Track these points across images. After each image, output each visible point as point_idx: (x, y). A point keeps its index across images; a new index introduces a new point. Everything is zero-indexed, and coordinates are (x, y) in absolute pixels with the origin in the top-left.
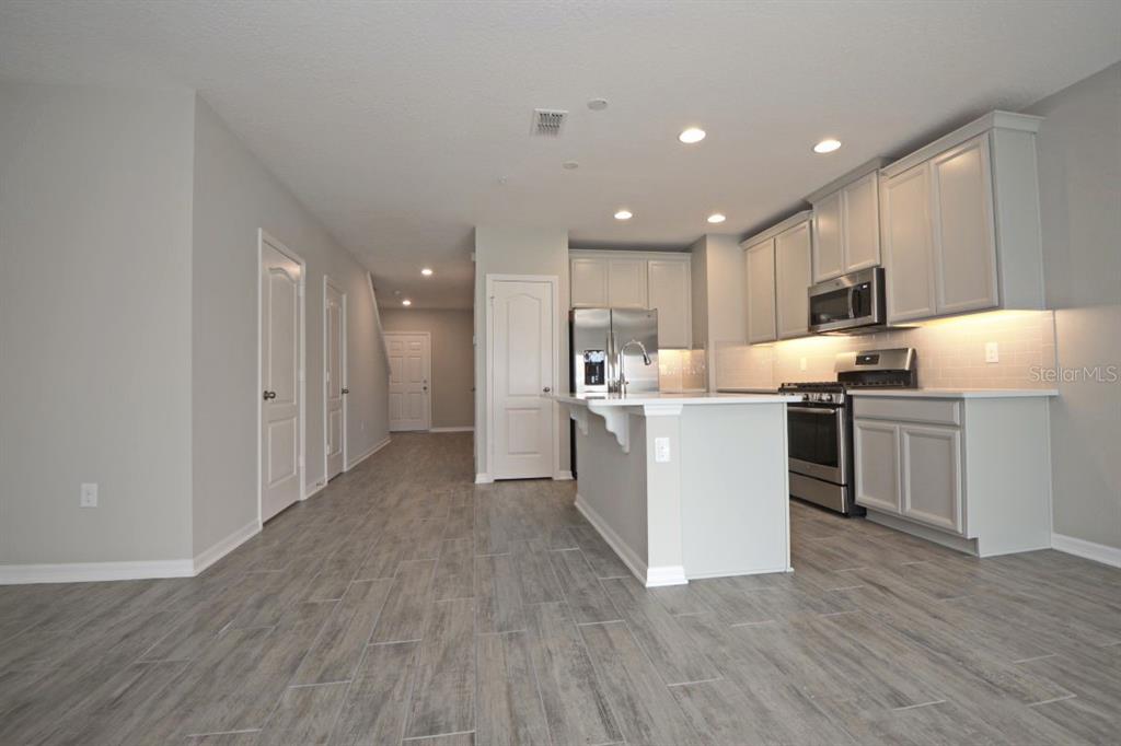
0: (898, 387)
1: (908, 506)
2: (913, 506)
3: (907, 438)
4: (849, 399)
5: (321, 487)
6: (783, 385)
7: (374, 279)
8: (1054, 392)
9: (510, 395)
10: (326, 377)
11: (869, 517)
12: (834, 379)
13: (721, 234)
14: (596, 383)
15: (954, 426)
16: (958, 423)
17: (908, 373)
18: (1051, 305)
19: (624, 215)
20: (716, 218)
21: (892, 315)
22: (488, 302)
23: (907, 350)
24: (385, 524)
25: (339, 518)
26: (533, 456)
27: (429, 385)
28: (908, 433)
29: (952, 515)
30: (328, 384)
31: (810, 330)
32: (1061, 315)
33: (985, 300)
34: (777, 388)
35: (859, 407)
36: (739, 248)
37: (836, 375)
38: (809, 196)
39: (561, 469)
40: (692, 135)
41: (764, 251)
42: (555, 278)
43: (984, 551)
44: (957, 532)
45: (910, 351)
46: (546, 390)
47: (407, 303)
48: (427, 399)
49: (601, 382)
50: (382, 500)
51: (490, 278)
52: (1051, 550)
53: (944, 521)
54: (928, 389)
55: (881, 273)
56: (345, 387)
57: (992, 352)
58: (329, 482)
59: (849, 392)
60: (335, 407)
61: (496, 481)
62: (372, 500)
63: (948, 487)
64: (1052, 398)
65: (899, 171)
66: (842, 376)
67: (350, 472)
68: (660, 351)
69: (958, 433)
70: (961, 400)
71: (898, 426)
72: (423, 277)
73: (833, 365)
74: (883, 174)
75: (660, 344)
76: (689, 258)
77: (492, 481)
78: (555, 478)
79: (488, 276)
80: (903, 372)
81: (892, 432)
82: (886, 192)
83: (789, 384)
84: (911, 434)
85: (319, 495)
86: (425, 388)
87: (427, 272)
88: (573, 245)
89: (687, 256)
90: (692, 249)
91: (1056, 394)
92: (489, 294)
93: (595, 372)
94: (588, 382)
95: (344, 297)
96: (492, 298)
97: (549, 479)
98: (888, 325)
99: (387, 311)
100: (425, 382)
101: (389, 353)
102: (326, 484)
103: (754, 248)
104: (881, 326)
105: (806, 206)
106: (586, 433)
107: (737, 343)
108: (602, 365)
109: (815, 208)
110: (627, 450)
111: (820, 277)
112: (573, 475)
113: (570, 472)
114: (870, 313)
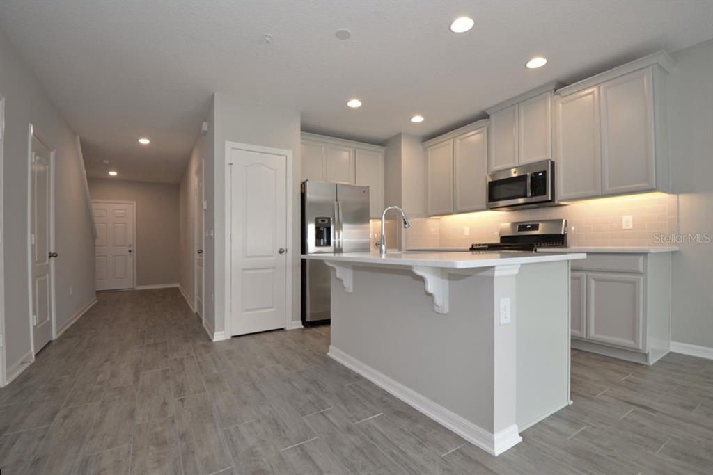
1: (593, 333)
2: (595, 333)
3: (593, 282)
5: (27, 365)
6: (473, 245)
7: (84, 144)
8: (675, 248)
9: (249, 257)
10: (31, 239)
12: (497, 241)
13: (412, 135)
14: (324, 245)
15: (639, 273)
16: (642, 271)
17: (564, 236)
19: (355, 103)
20: (417, 119)
22: (227, 168)
23: (562, 220)
24: (132, 414)
25: (62, 412)
26: (268, 310)
27: (134, 248)
28: (594, 279)
30: (33, 246)
31: (487, 205)
32: (682, 198)
33: (646, 184)
34: (469, 248)
36: (421, 147)
37: (499, 238)
38: (488, 109)
39: (293, 320)
42: (289, 153)
43: (651, 361)
44: (638, 349)
45: (564, 221)
46: (281, 252)
47: (113, 173)
48: (131, 260)
49: (328, 244)
50: (113, 375)
51: (229, 145)
52: (671, 352)
53: (628, 342)
55: (553, 164)
56: (52, 251)
57: (628, 222)
58: (36, 356)
60: (40, 273)
62: (100, 377)
63: (632, 321)
64: (673, 253)
65: (571, 93)
66: (503, 239)
67: (61, 340)
68: (371, 221)
69: (642, 278)
71: (585, 275)
74: (558, 94)
75: (371, 215)
76: (383, 151)
77: (229, 338)
78: (287, 329)
79: (227, 143)
80: (561, 235)
82: (559, 107)
83: (476, 245)
84: (597, 280)
85: (25, 378)
86: (130, 251)
87: (144, 141)
88: (305, 129)
89: (381, 149)
90: (386, 144)
91: (678, 250)
92: (227, 162)
93: (323, 235)
94: (318, 244)
95: (52, 154)
96: (231, 165)
97: (282, 329)
98: (556, 202)
99: (95, 179)
100: (130, 246)
101: (96, 220)
102: (33, 360)
103: (434, 146)
104: (551, 202)
105: (485, 116)
106: (351, 291)
107: (418, 216)
108: (329, 229)
109: (493, 118)
110: (446, 310)
111: (495, 168)
112: (303, 324)
113: (300, 322)
114: (544, 193)
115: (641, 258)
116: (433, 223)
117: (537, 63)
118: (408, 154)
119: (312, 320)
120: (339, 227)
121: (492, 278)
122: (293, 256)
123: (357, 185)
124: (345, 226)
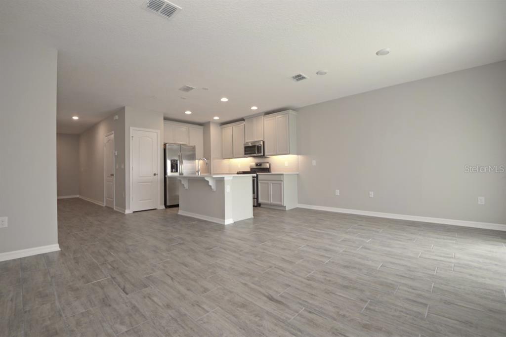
0: (267, 172)
1: (272, 201)
3: (271, 184)
4: (257, 175)
6: (238, 172)
8: (298, 173)
9: (140, 177)
11: (261, 206)
12: (249, 170)
13: (215, 122)
14: (175, 172)
15: (281, 181)
17: (269, 168)
18: (298, 154)
19: (188, 112)
20: (216, 118)
21: (266, 153)
26: (149, 201)
29: (281, 202)
31: (244, 156)
32: (299, 156)
33: (286, 152)
35: (260, 177)
36: (220, 128)
38: (244, 117)
39: (161, 205)
40: (224, 100)
41: (229, 130)
42: (159, 131)
43: (287, 209)
44: (282, 205)
45: (269, 163)
46: (155, 175)
49: (177, 171)
52: (298, 208)
53: (278, 203)
54: (273, 172)
55: (264, 142)
57: (286, 164)
59: (258, 174)
61: (134, 212)
63: (280, 196)
64: (298, 174)
66: (252, 169)
68: (196, 160)
70: (283, 175)
71: (269, 182)
72: (73, 120)
73: (249, 166)
74: (265, 117)
75: (197, 157)
76: (203, 128)
77: (132, 212)
78: (157, 209)
79: (131, 128)
81: (268, 183)
82: (265, 122)
83: (240, 172)
84: (272, 183)
88: (165, 119)
90: (204, 125)
92: (131, 135)
93: (174, 167)
94: (172, 171)
96: (132, 137)
98: (265, 156)
103: (225, 128)
104: (263, 156)
105: (243, 120)
106: (187, 188)
107: (218, 158)
108: (177, 165)
109: (246, 120)
110: (215, 190)
111: (247, 141)
112: (165, 207)
113: (164, 206)
114: (261, 153)
115: (282, 176)
116: (226, 162)
117: (254, 108)
118: (214, 131)
119: (170, 205)
120: (181, 163)
121: (224, 180)
122: (160, 176)
123: (190, 145)
124: (184, 161)
